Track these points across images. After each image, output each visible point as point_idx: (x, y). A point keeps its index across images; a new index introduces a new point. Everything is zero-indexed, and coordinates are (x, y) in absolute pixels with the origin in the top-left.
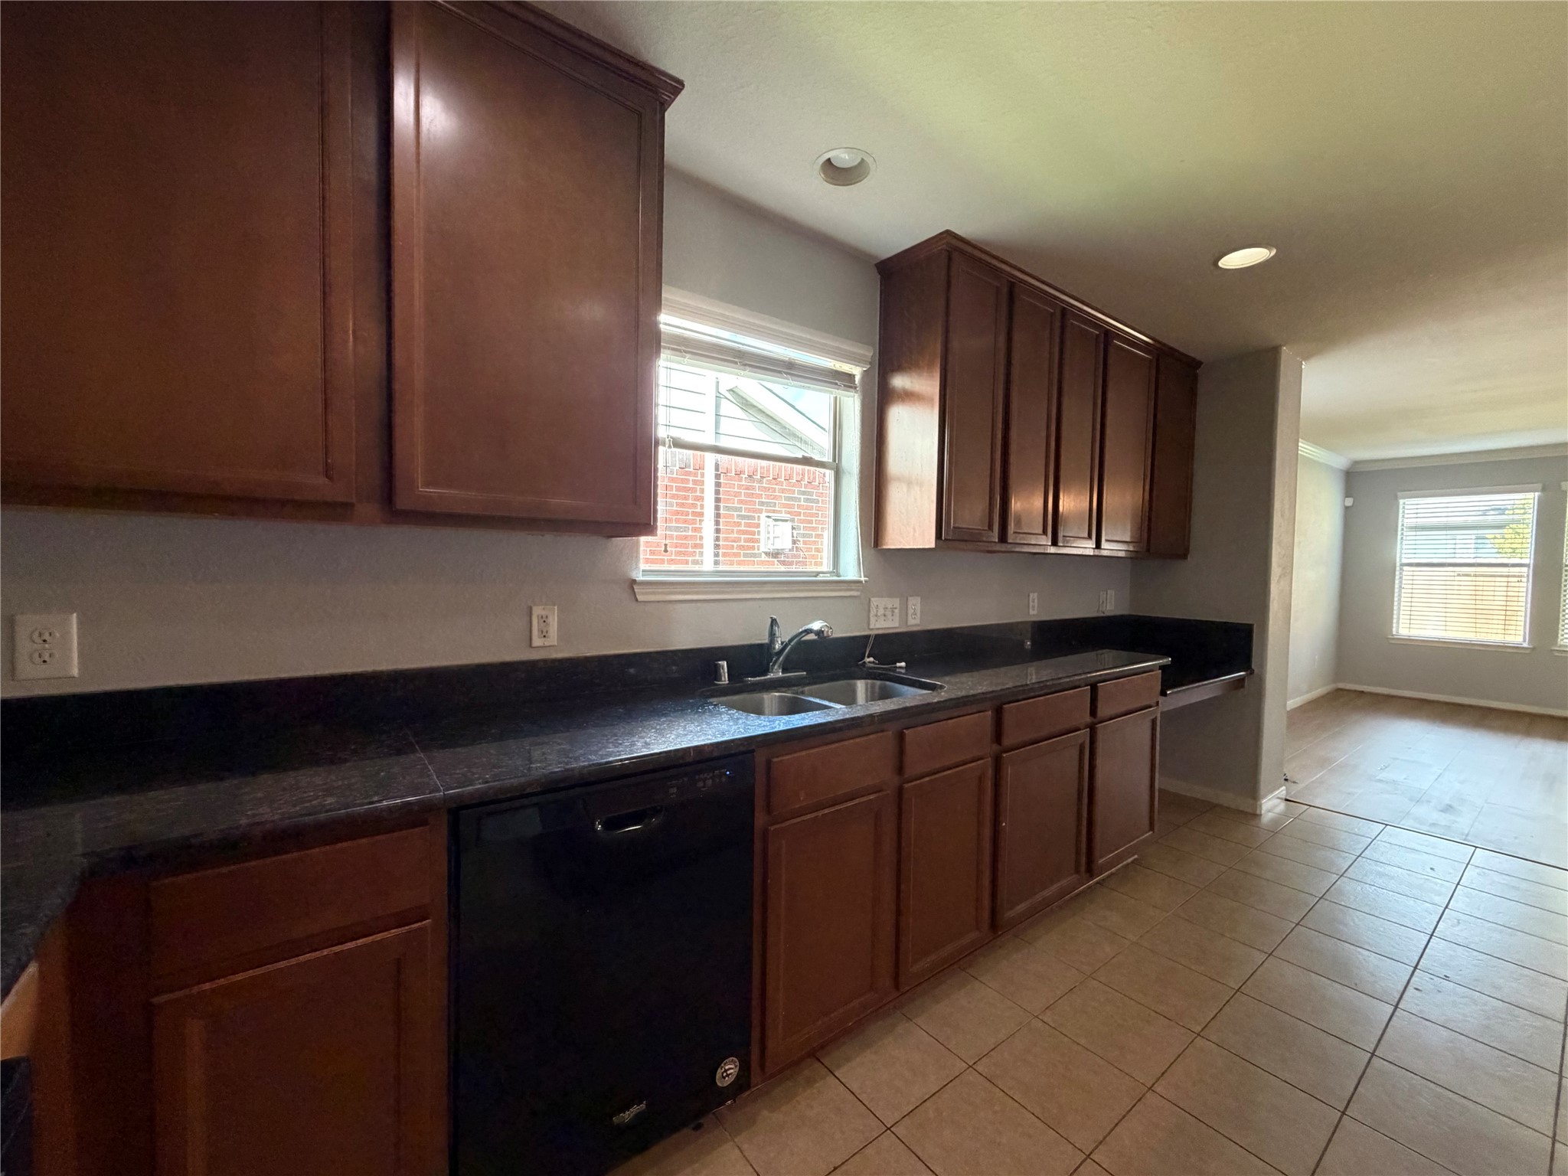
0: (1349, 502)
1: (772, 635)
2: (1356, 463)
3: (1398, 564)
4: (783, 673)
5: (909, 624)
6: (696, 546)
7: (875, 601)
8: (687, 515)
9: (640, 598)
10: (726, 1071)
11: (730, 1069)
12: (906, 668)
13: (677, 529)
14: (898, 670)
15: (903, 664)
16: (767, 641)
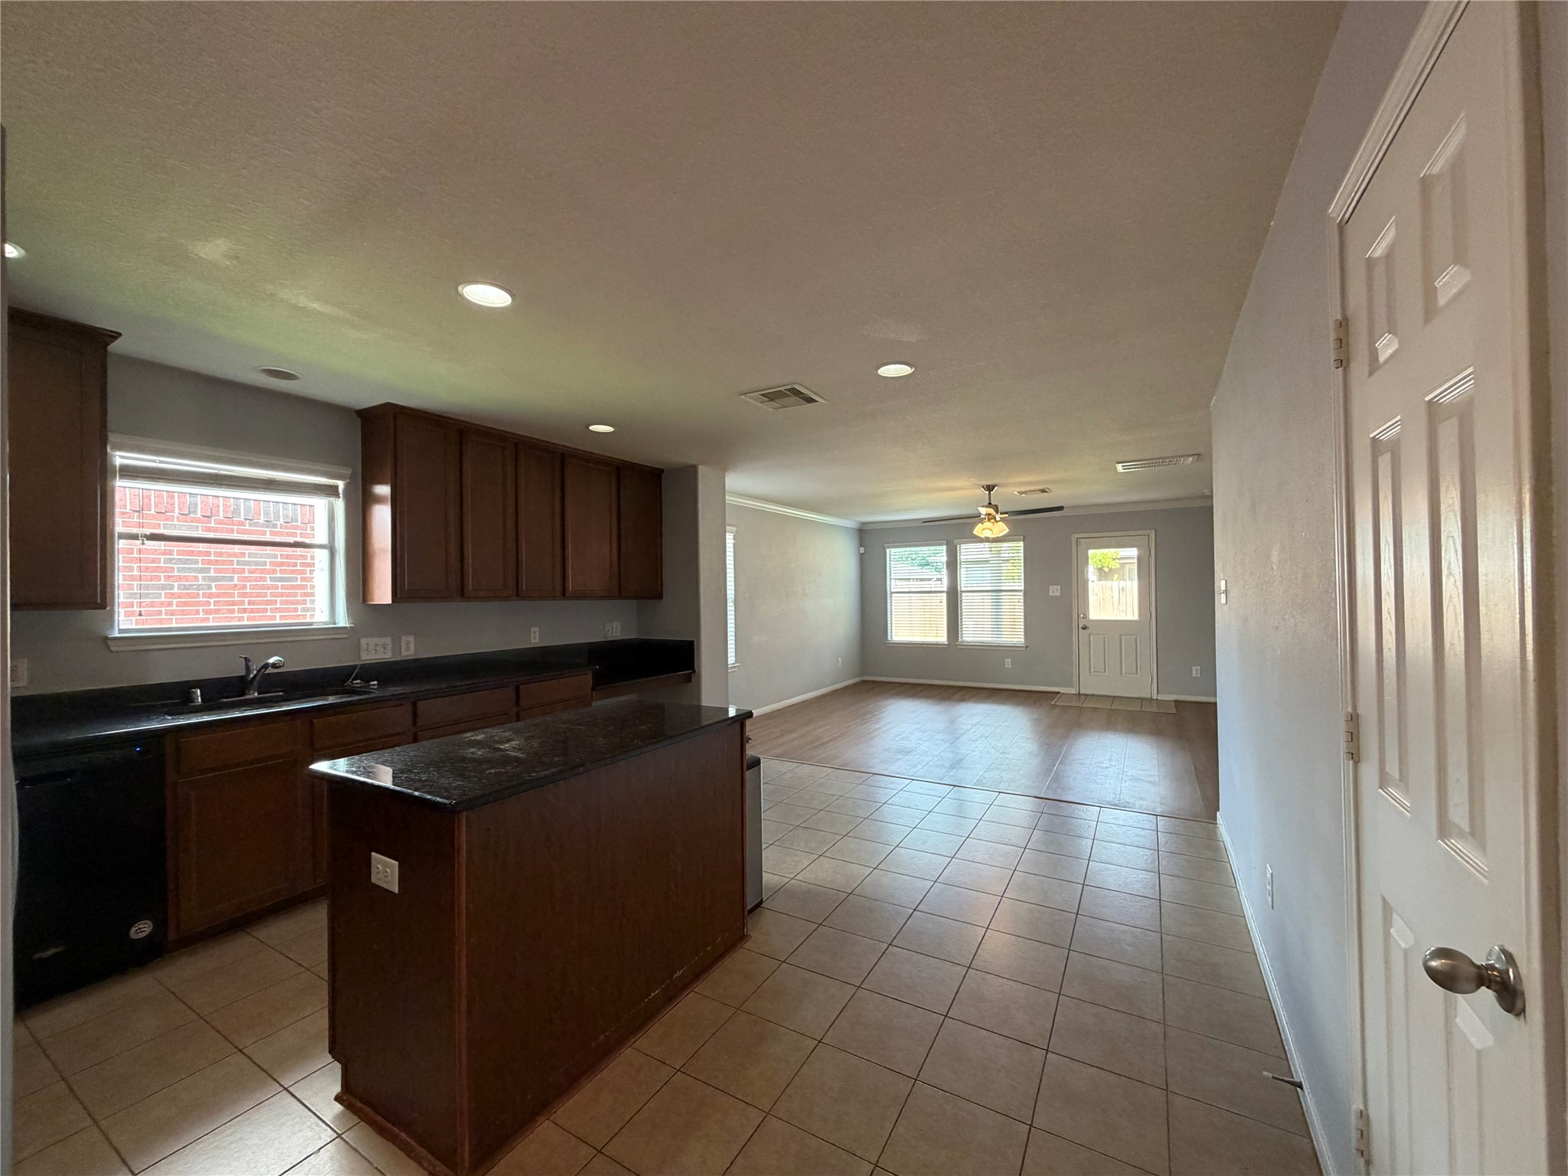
0: (862, 550)
1: (248, 668)
2: (863, 524)
3: (889, 593)
4: (258, 694)
5: (403, 655)
6: (306, 595)
7: (364, 642)
8: (295, 565)
9: (113, 649)
10: (139, 929)
11: (143, 929)
12: (378, 684)
13: (281, 579)
14: (372, 687)
15: (375, 682)
16: (244, 674)
